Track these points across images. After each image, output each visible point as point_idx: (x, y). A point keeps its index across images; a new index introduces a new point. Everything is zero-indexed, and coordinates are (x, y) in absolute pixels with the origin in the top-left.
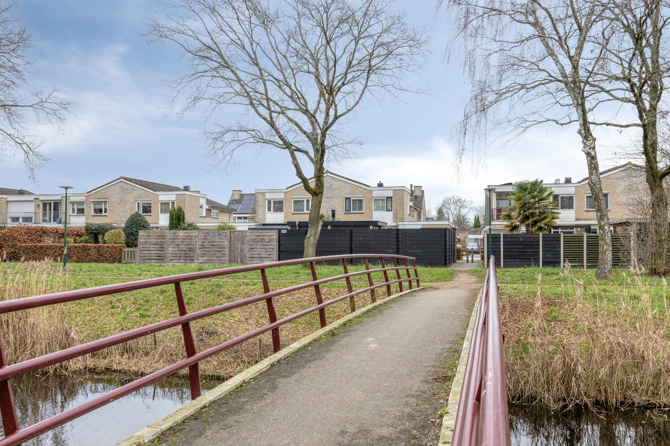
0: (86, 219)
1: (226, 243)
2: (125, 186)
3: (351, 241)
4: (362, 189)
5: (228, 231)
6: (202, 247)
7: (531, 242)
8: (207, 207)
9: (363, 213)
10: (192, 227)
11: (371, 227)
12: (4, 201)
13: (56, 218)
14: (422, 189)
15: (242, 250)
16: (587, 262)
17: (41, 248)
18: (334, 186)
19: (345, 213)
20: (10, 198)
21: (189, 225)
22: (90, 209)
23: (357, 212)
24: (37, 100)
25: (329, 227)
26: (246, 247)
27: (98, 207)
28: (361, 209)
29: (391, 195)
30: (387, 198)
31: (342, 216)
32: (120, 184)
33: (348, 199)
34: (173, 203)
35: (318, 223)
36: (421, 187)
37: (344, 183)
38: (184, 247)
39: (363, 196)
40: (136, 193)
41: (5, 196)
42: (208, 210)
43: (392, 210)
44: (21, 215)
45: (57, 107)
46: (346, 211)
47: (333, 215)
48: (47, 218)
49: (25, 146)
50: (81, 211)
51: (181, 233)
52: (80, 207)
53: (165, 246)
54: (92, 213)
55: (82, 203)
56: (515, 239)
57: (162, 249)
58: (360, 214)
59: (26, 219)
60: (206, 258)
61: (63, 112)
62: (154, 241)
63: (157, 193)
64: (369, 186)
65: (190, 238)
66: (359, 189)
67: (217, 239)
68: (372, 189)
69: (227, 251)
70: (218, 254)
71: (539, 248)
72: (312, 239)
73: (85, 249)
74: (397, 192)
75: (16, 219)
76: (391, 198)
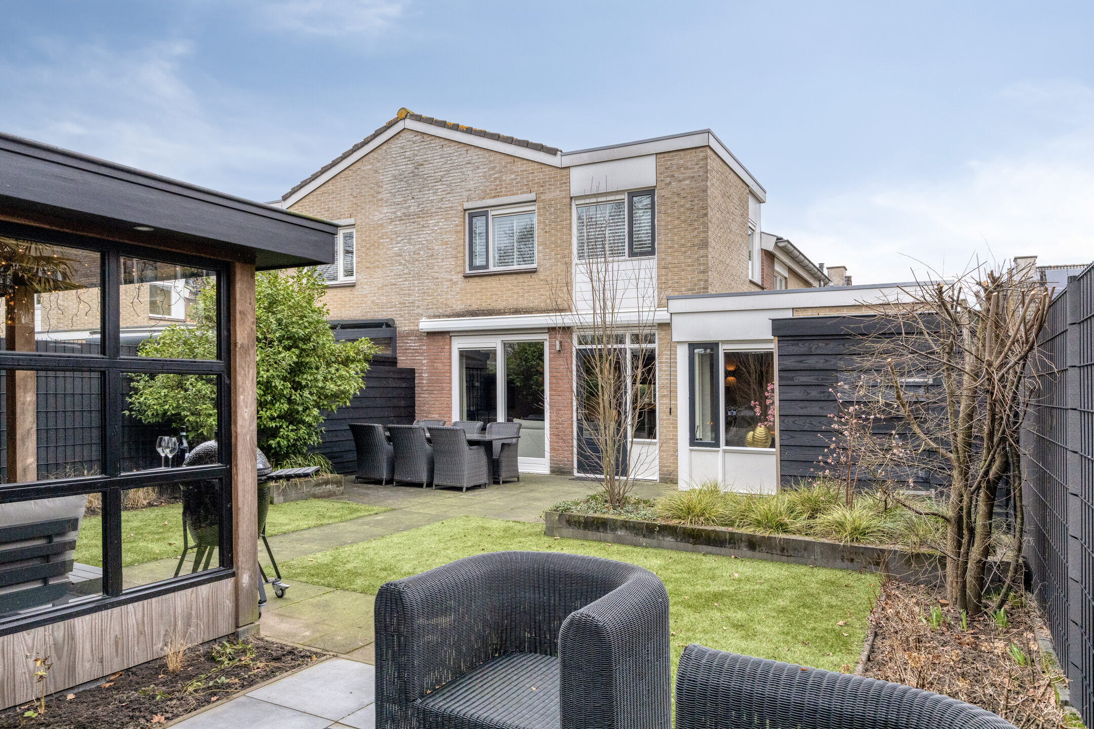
4: (531, 167)
9: (534, 271)
14: (848, 274)
18: (426, 170)
19: (466, 277)
23: (515, 267)
28: (527, 252)
29: (649, 179)
30: (633, 194)
31: (457, 288)
33: (479, 217)
36: (845, 268)
37: (463, 150)
39: (532, 196)
43: (652, 253)
46: (472, 267)
58: (521, 278)
64: (553, 152)
66: (519, 167)
68: (566, 161)
74: (678, 160)
76: (650, 192)
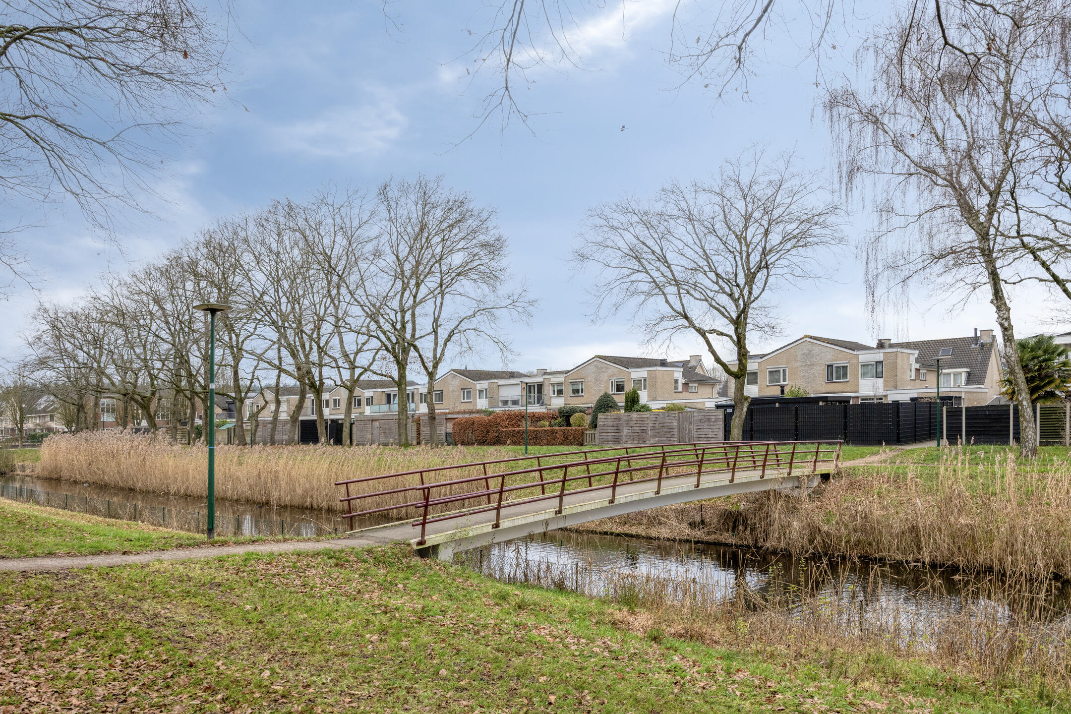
0: (565, 400)
1: (675, 424)
2: (599, 365)
3: (797, 419)
4: (847, 354)
5: (677, 412)
6: (654, 428)
7: (1001, 415)
8: (683, 381)
9: (848, 381)
10: (645, 408)
11: (821, 404)
12: (495, 385)
13: (540, 401)
15: (690, 430)
16: (1041, 438)
17: (518, 432)
18: (813, 352)
19: (826, 383)
20: (501, 382)
21: (643, 407)
22: (568, 390)
23: (840, 380)
24: (510, 302)
25: (777, 405)
26: (694, 427)
27: (576, 387)
28: (845, 376)
29: (882, 359)
30: (877, 362)
31: (823, 386)
32: (595, 363)
33: (830, 366)
34: (645, 380)
35: (742, 404)
37: (825, 348)
38: (637, 429)
39: (847, 362)
40: (610, 371)
41: (496, 381)
42: (685, 385)
43: (882, 377)
44: (509, 399)
45: (526, 305)
46: (827, 380)
47: (782, 392)
48: (532, 400)
49: (500, 344)
50: (560, 392)
51: (635, 415)
52: (560, 388)
53: (621, 428)
54: (571, 394)
55: (561, 384)
56: (980, 413)
57: (618, 431)
58: (844, 383)
59: (515, 402)
60: (657, 439)
61: (530, 308)
62: (611, 423)
63: (630, 370)
65: (642, 420)
66: (843, 353)
67: (667, 420)
68: (858, 353)
69: (676, 431)
70: (668, 435)
71: (1009, 422)
72: (737, 420)
73: (553, 432)
74: (889, 354)
75: (505, 403)
76: (882, 362)
